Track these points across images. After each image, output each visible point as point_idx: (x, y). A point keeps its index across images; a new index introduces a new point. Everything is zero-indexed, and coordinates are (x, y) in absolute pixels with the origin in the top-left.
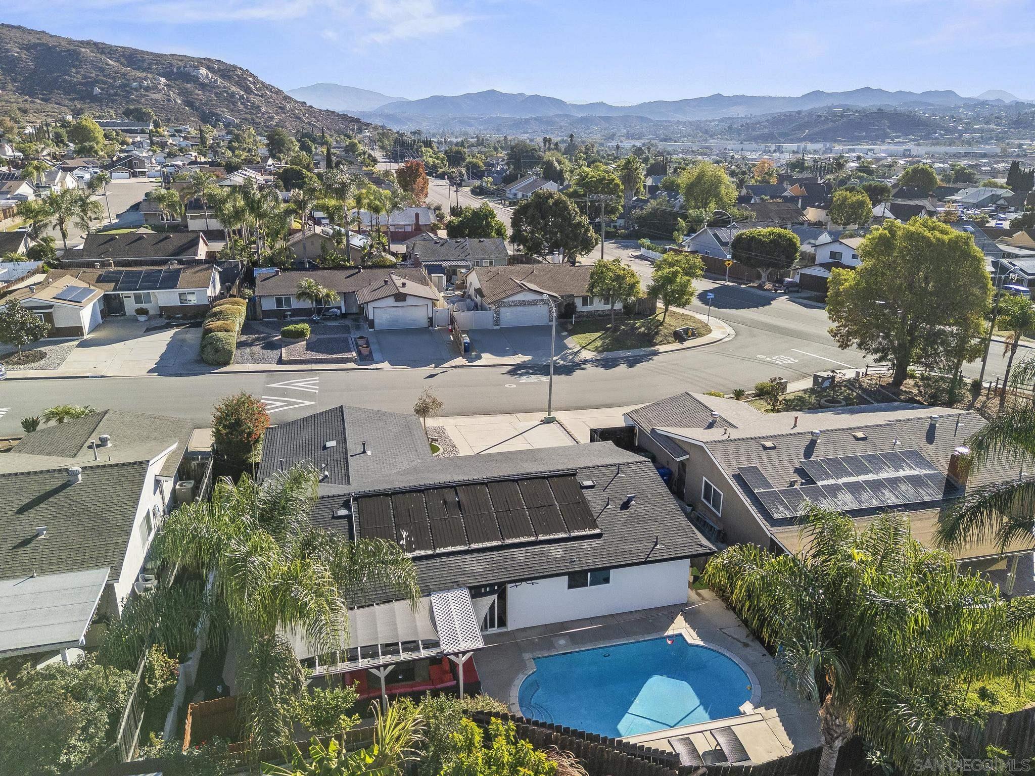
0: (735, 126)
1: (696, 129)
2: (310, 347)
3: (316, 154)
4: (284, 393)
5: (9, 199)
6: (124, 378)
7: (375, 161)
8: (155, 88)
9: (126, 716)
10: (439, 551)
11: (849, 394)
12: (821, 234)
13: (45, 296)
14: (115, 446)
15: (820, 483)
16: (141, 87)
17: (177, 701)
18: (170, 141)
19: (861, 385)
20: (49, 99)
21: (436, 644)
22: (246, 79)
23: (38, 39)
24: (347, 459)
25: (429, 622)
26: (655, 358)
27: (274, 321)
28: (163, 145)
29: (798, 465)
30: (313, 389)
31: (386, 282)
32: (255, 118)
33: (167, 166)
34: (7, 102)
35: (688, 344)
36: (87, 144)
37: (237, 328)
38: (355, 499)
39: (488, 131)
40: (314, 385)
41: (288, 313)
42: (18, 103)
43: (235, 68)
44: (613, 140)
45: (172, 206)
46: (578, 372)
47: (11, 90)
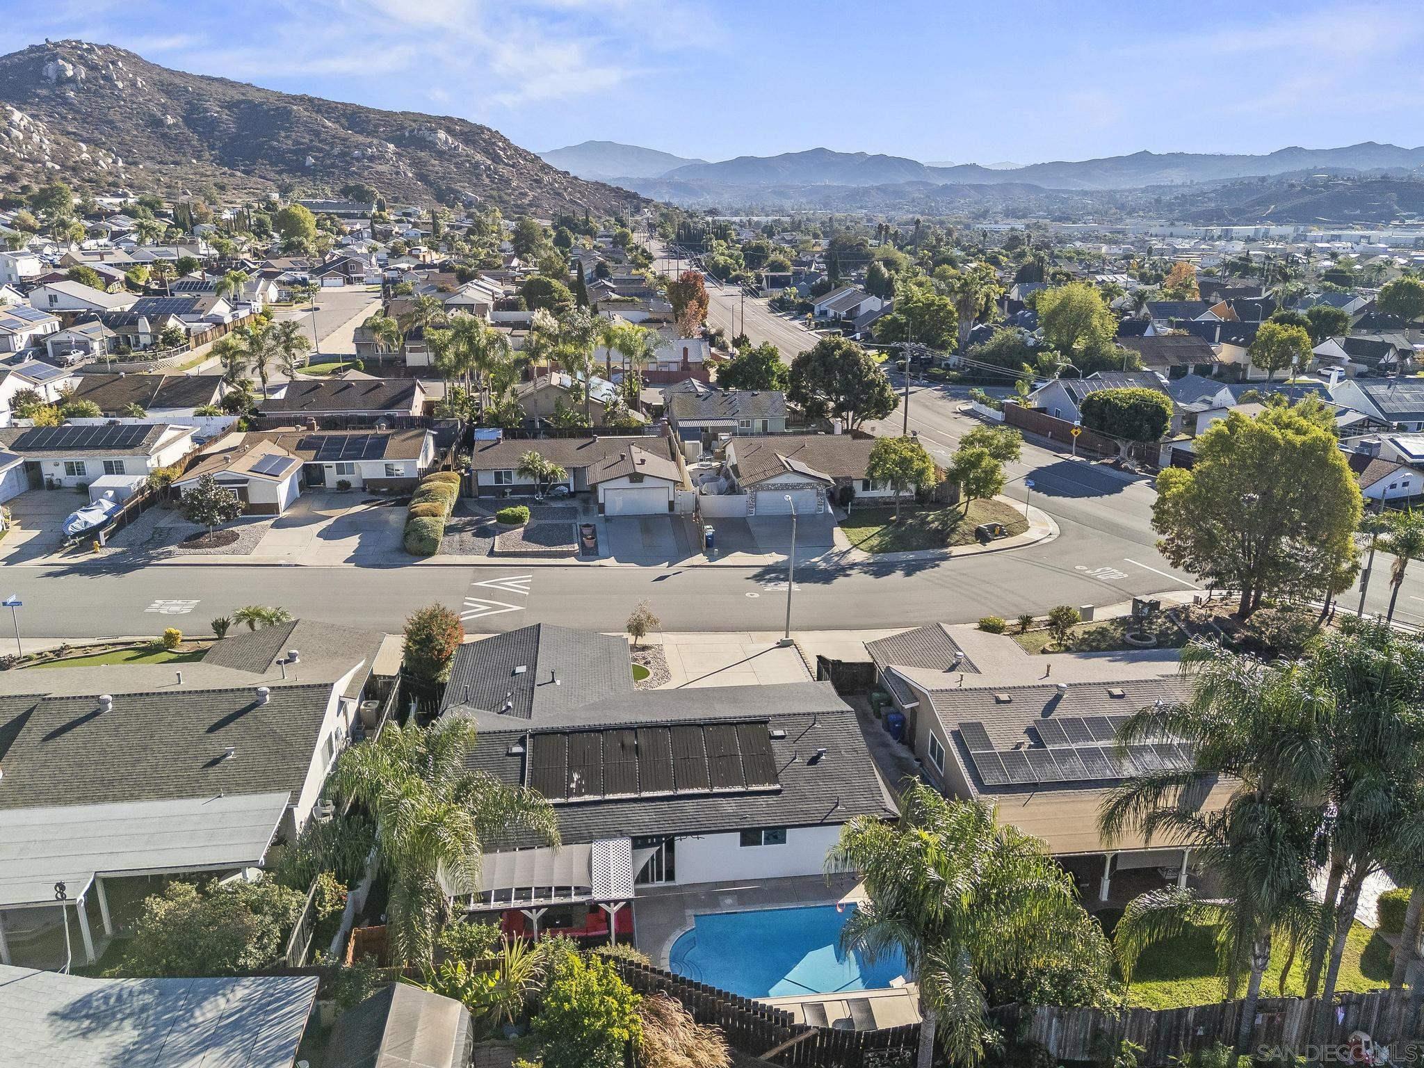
0: (1166, 198)
1: (1109, 203)
2: (527, 537)
3: (576, 247)
4: (489, 594)
5: (201, 321)
6: (319, 569)
7: (650, 258)
8: (381, 158)
9: (296, 933)
10: (608, 797)
11: (1168, 628)
12: (1219, 389)
13: (240, 468)
14: (302, 661)
15: (1049, 748)
16: (364, 156)
17: (344, 927)
18: (396, 229)
19: (1187, 617)
20: (252, 171)
21: (588, 892)
22: (494, 143)
23: (243, 94)
24: (533, 689)
25: (585, 869)
26: (944, 564)
27: (491, 499)
28: (386, 236)
29: (1032, 724)
30: (523, 590)
31: (623, 457)
32: (503, 195)
33: (390, 269)
34: (202, 175)
35: (991, 546)
36: (295, 239)
37: (447, 510)
38: (532, 736)
39: (812, 206)
40: (525, 584)
41: (508, 490)
42: (215, 176)
43: (482, 129)
44: (985, 218)
45: (388, 337)
46: (840, 580)
47: (207, 160)
